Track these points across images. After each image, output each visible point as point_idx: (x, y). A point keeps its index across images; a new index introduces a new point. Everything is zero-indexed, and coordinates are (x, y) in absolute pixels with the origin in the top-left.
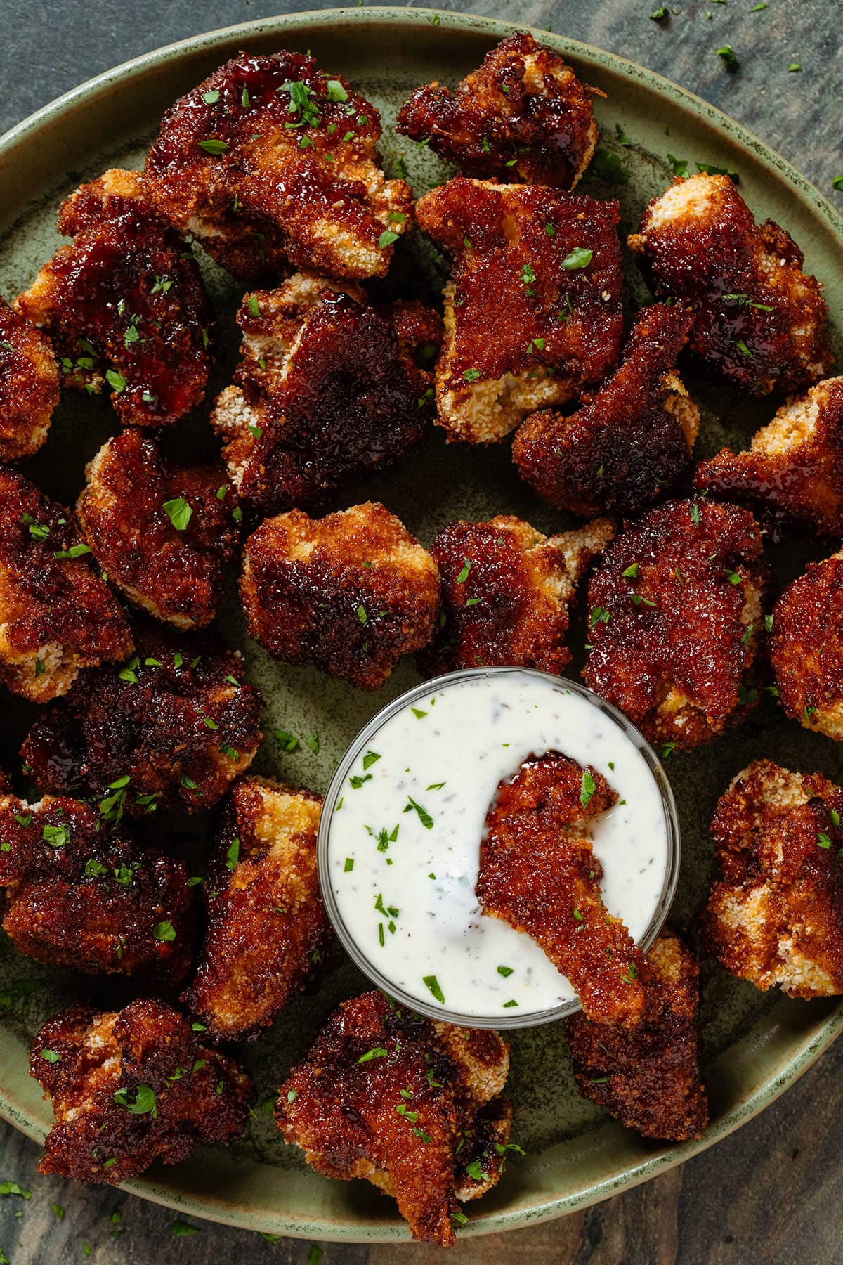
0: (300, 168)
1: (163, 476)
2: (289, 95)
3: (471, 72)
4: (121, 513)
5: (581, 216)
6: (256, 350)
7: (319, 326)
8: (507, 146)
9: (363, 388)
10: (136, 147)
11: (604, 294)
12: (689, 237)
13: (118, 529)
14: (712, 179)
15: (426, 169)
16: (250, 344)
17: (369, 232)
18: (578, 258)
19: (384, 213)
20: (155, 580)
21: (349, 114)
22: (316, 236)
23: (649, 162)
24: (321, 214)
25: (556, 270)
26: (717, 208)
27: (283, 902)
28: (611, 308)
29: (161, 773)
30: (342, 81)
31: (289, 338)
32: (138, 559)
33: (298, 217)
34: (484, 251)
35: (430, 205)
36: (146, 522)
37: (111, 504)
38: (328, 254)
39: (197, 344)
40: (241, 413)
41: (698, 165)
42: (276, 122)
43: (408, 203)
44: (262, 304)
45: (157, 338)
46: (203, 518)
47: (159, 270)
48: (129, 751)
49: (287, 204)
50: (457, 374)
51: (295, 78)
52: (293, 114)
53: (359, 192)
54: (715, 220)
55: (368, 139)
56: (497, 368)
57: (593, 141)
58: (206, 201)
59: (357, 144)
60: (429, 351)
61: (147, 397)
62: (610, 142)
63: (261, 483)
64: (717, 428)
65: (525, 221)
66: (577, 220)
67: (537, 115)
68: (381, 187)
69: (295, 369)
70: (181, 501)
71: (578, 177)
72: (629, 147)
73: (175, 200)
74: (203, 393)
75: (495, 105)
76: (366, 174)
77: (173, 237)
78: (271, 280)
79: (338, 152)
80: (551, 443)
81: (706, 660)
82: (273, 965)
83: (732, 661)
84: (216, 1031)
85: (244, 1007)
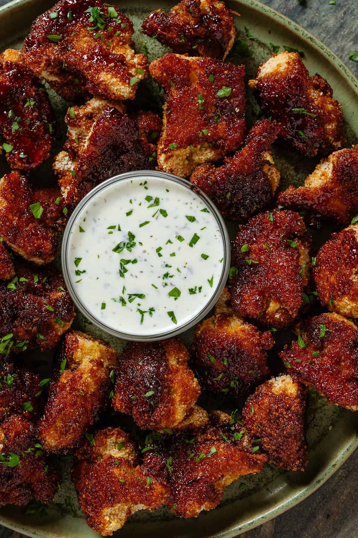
0: (94, 49)
1: (30, 193)
2: (90, 15)
3: (176, 4)
4: (9, 210)
5: (226, 72)
6: (74, 134)
7: (101, 123)
8: (193, 39)
9: (123, 153)
10: (20, 40)
11: (236, 109)
12: (277, 81)
13: (8, 217)
14: (290, 54)
15: (157, 50)
16: (71, 131)
17: (125, 78)
18: (224, 92)
19: (134, 70)
20: (24, 241)
21: (118, 23)
22: (101, 80)
23: (262, 47)
24: (103, 69)
25: (214, 97)
26: (290, 68)
27: (83, 390)
28: (239, 116)
29: (27, 332)
30: (115, 8)
31: (88, 129)
32: (16, 231)
33: (92, 71)
34: (180, 88)
35: (155, 65)
36: (21, 214)
37: (4, 205)
38: (106, 88)
39: (46, 131)
40: (67, 164)
41: (284, 47)
42: (84, 27)
43: (145, 65)
44: (76, 113)
45: (27, 128)
46: (49, 212)
47: (29, 96)
48: (12, 322)
49: (88, 65)
50: (166, 146)
51: (93, 6)
52: (92, 23)
53: (122, 60)
54: (289, 73)
55: (127, 35)
56: (185, 144)
57: (233, 37)
58: (50, 64)
59: (122, 37)
60: (154, 135)
61: (22, 155)
62: (243, 37)
63: (76, 197)
64: (292, 172)
65: (200, 74)
66: (224, 74)
67: (206, 24)
68: (133, 57)
69: (91, 143)
70: (38, 204)
71: (227, 53)
72: (252, 40)
73: (35, 63)
74: (49, 154)
75: (187, 19)
76: (125, 51)
77: (36, 81)
78: (81, 101)
79: (112, 41)
80: (207, 179)
81: (284, 284)
82: (75, 419)
83: (297, 283)
84: (46, 448)
85: (60, 438)
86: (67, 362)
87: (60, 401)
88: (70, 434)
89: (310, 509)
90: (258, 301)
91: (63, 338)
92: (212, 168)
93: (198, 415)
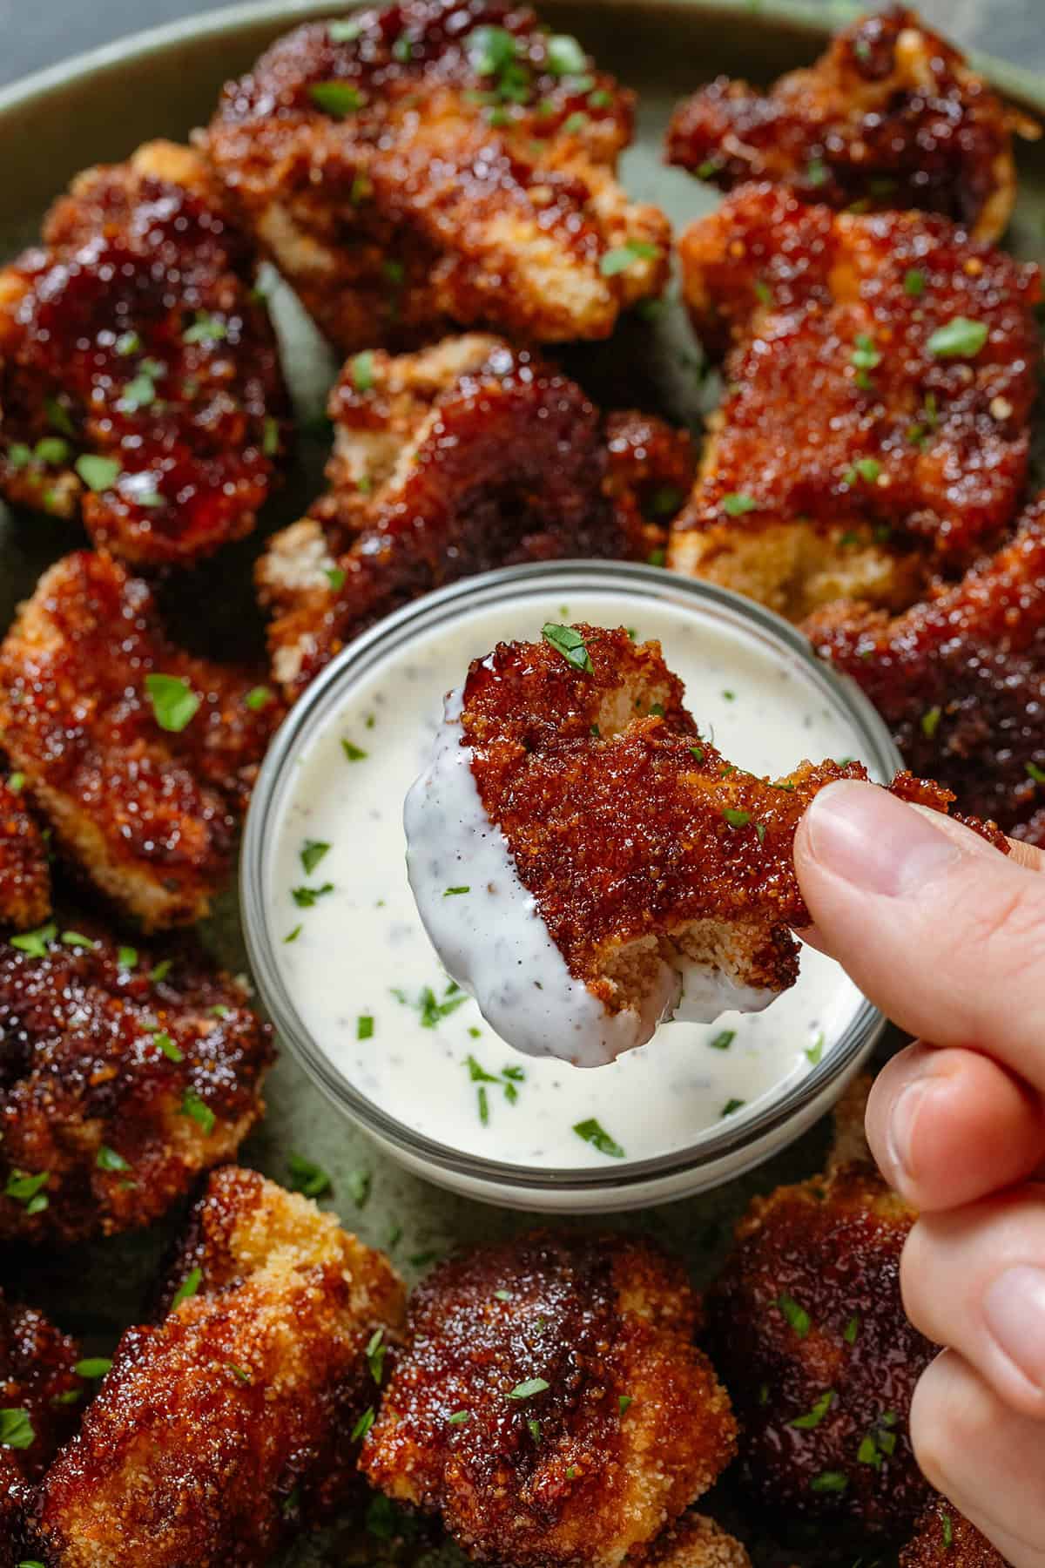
4: (65, 668)
6: (356, 463)
16: (347, 452)
18: (957, 335)
22: (489, 240)
25: (915, 354)
27: (250, 1361)
28: (1007, 429)
29: (60, 1132)
34: (790, 307)
36: (109, 697)
38: (511, 272)
40: (314, 569)
44: (379, 373)
46: (213, 728)
47: (208, 305)
50: (711, 502)
53: (578, 194)
60: (667, 496)
69: (420, 467)
70: (185, 682)
74: (249, 516)
82: (203, 1466)
85: (128, 1534)
93: (711, 1549)
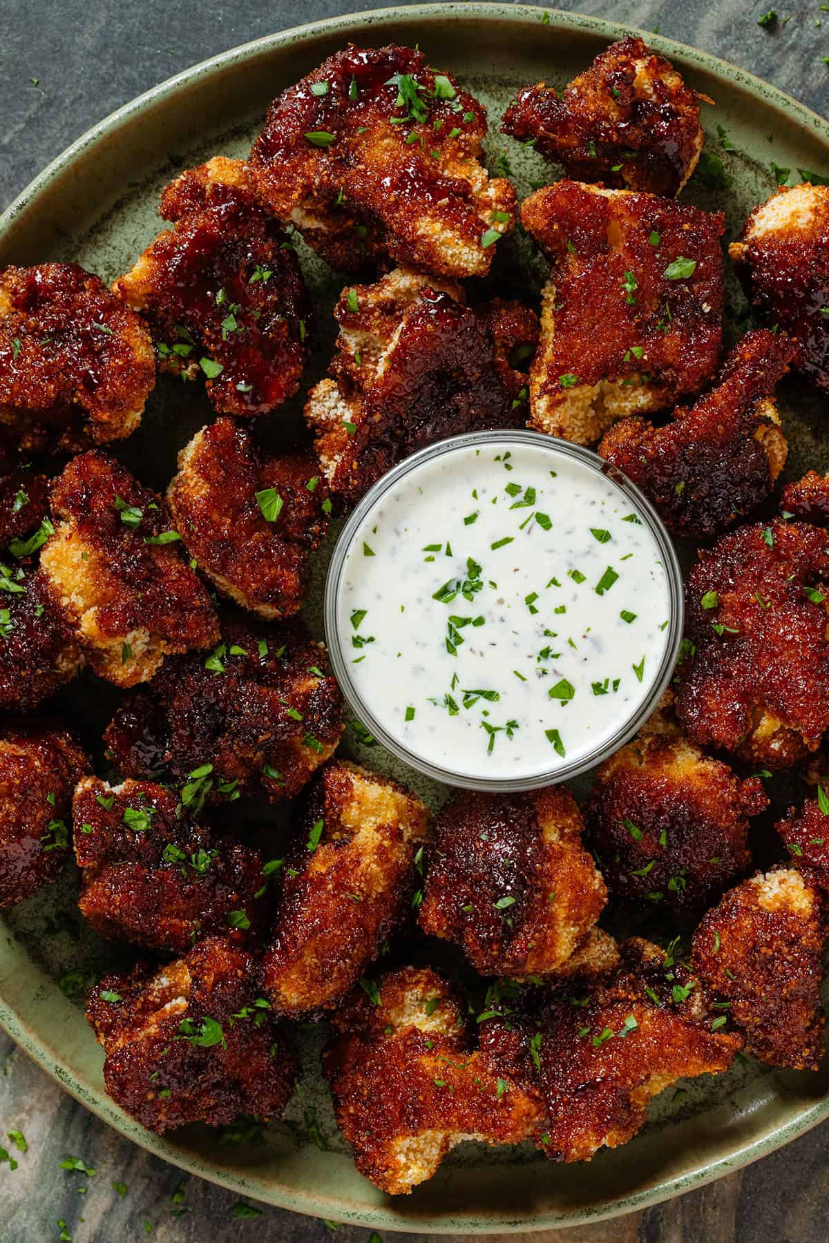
0: (405, 165)
1: (255, 466)
2: (397, 90)
3: (580, 75)
5: (686, 226)
6: (352, 345)
7: (418, 326)
8: (614, 151)
9: (458, 389)
10: (240, 133)
11: (705, 305)
12: (791, 248)
13: (210, 518)
14: (815, 190)
15: (527, 167)
16: (346, 337)
17: (472, 231)
18: (679, 269)
19: (488, 213)
20: (244, 570)
21: (456, 110)
22: (419, 233)
23: (751, 169)
24: (425, 211)
25: (658, 279)
26: (820, 221)
27: (361, 890)
28: (710, 320)
29: (244, 762)
30: (450, 76)
31: (387, 335)
32: (228, 548)
33: (402, 213)
34: (587, 257)
35: (536, 206)
37: (203, 492)
38: (431, 252)
39: (294, 333)
40: (336, 407)
41: (800, 172)
42: (383, 116)
43: (511, 203)
44: (361, 299)
45: (255, 328)
46: (293, 509)
47: (259, 260)
48: (213, 739)
49: (392, 199)
50: (553, 378)
51: (403, 72)
52: (400, 108)
53: (462, 192)
54: (818, 233)
55: (474, 137)
56: (594, 374)
57: (699, 148)
58: (310, 194)
59: (464, 140)
60: (524, 353)
61: (241, 387)
62: (713, 147)
63: (354, 478)
64: (808, 439)
65: (630, 228)
66: (682, 231)
67: (645, 122)
68: (484, 187)
69: (392, 368)
71: (683, 183)
72: (732, 153)
73: (280, 191)
74: (297, 384)
75: (603, 108)
76: (470, 172)
77: (275, 227)
78: (369, 275)
79: (443, 149)
80: (637, 451)
81: (796, 682)
82: (344, 951)
83: (822, 680)
84: (280, 1008)
85: (310, 988)
86: (325, 827)
87: (313, 913)
88: (331, 982)
89: (817, 1145)
90: (739, 713)
91: (318, 776)
92: (647, 428)
